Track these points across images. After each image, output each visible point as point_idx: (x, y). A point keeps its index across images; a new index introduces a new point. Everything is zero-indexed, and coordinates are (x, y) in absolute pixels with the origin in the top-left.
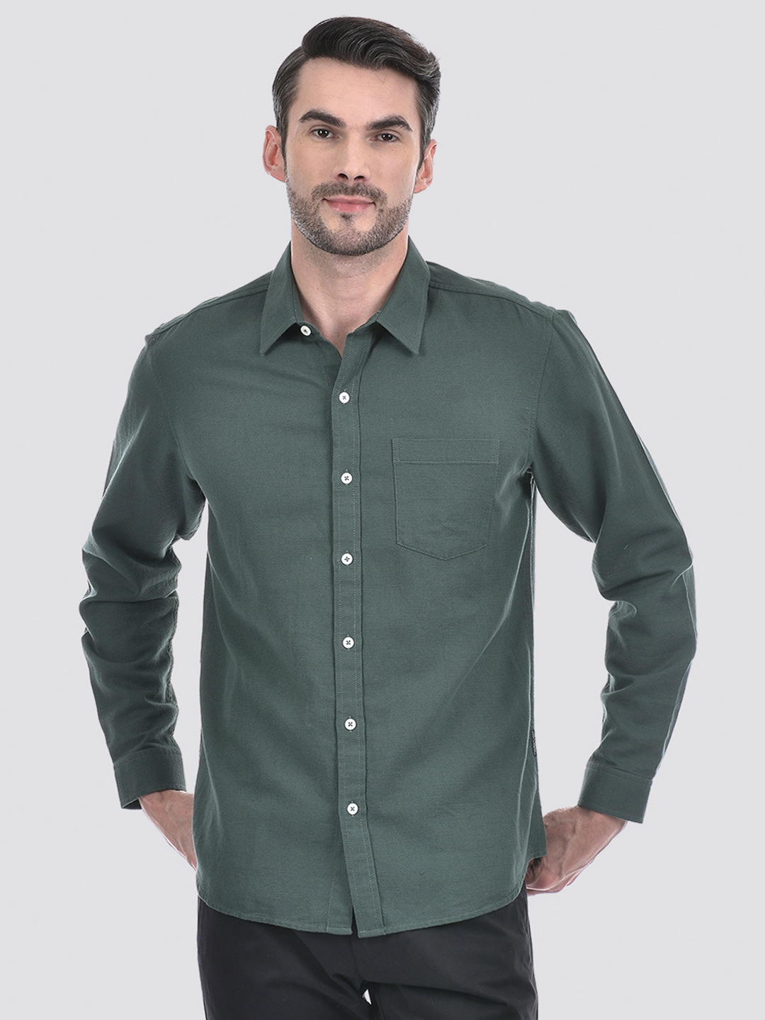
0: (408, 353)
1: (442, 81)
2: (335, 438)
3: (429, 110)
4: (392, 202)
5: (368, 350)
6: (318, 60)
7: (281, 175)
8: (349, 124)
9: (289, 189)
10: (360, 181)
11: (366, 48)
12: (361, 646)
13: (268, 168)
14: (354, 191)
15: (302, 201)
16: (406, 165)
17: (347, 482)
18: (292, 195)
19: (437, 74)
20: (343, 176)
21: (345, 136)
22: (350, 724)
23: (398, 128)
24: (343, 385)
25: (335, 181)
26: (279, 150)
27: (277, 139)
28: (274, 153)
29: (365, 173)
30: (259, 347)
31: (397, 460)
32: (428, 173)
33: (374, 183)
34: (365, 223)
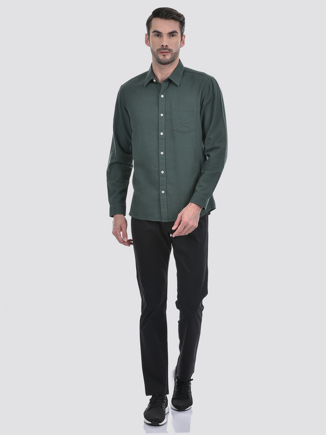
0: (177, 86)
1: (185, 20)
2: (159, 106)
3: (182, 28)
4: (174, 51)
5: (168, 85)
6: (156, 18)
7: (149, 45)
8: (163, 33)
9: (151, 49)
10: (167, 47)
11: (166, 15)
12: (165, 154)
13: (146, 44)
14: (165, 49)
15: (154, 52)
16: (177, 42)
17: (162, 116)
18: (152, 50)
19: (184, 19)
20: (163, 46)
21: (163, 36)
22: (163, 172)
23: (175, 33)
24: (162, 93)
25: (161, 47)
26: (148, 39)
27: (148, 37)
28: (147, 40)
29: (168, 45)
30: (144, 85)
31: (173, 110)
32: (184, 43)
33: (170, 47)
34: (168, 57)
